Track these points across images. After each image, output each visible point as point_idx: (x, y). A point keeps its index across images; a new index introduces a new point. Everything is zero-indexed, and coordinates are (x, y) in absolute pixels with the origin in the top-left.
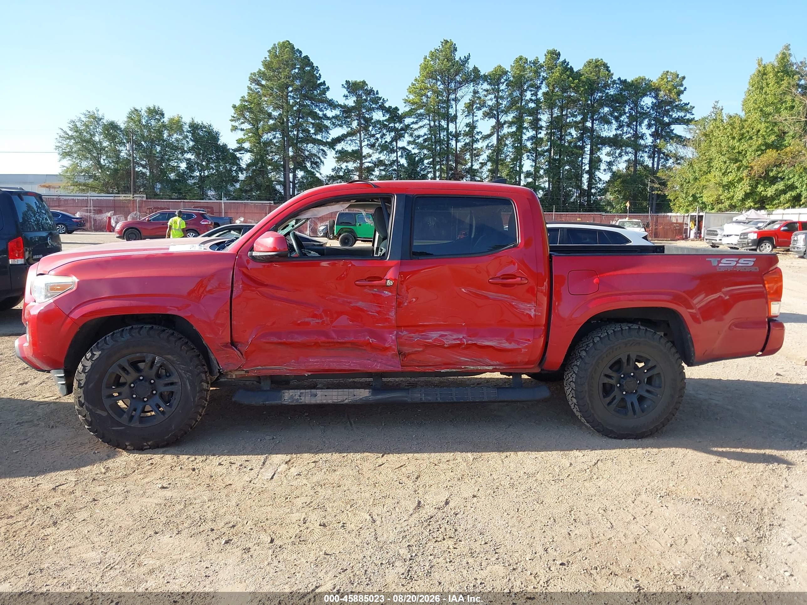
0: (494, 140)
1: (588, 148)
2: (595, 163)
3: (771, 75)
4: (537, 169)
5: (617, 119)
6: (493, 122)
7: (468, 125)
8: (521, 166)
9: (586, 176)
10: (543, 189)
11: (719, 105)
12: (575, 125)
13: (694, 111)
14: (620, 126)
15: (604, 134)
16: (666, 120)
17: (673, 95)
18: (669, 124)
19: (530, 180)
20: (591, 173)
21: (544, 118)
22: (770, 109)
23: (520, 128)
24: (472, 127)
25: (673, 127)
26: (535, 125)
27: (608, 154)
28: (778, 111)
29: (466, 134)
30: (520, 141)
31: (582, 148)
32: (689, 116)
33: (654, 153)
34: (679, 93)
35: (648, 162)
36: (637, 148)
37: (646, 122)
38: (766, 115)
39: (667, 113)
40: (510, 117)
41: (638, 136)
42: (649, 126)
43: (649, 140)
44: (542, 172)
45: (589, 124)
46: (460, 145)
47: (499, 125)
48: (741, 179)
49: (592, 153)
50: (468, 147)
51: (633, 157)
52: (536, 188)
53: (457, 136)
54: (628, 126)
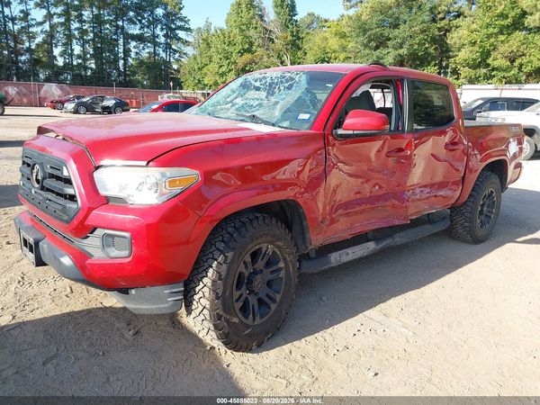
0: (47, 27)
1: (121, 41)
2: (127, 52)
3: (244, 6)
4: (85, 53)
5: (140, 21)
6: (44, 12)
7: (22, 11)
8: (72, 50)
9: (121, 62)
10: (91, 69)
11: (209, 20)
12: (110, 22)
13: (190, 23)
14: (141, 28)
15: (131, 32)
16: (173, 26)
17: (177, 10)
18: (175, 29)
19: (80, 61)
20: (125, 60)
21: (87, 14)
22: (244, 27)
23: (68, 20)
24: (26, 14)
25: (177, 32)
26: (80, 18)
27: (135, 47)
28: (248, 28)
29: (21, 19)
30: (70, 30)
31: (117, 40)
32: (187, 26)
33: (166, 48)
34: (180, 9)
35: (163, 55)
36: (156, 44)
37: (159, 26)
38: (242, 31)
39: (173, 21)
40: (59, 10)
41: (155, 36)
42: (162, 29)
43: (162, 40)
44: (88, 56)
45: (120, 23)
46: (16, 27)
47: (49, 16)
48: (230, 70)
49: (124, 45)
50: (24, 30)
51: (152, 50)
52: (86, 68)
53: (13, 19)
54: (148, 27)
